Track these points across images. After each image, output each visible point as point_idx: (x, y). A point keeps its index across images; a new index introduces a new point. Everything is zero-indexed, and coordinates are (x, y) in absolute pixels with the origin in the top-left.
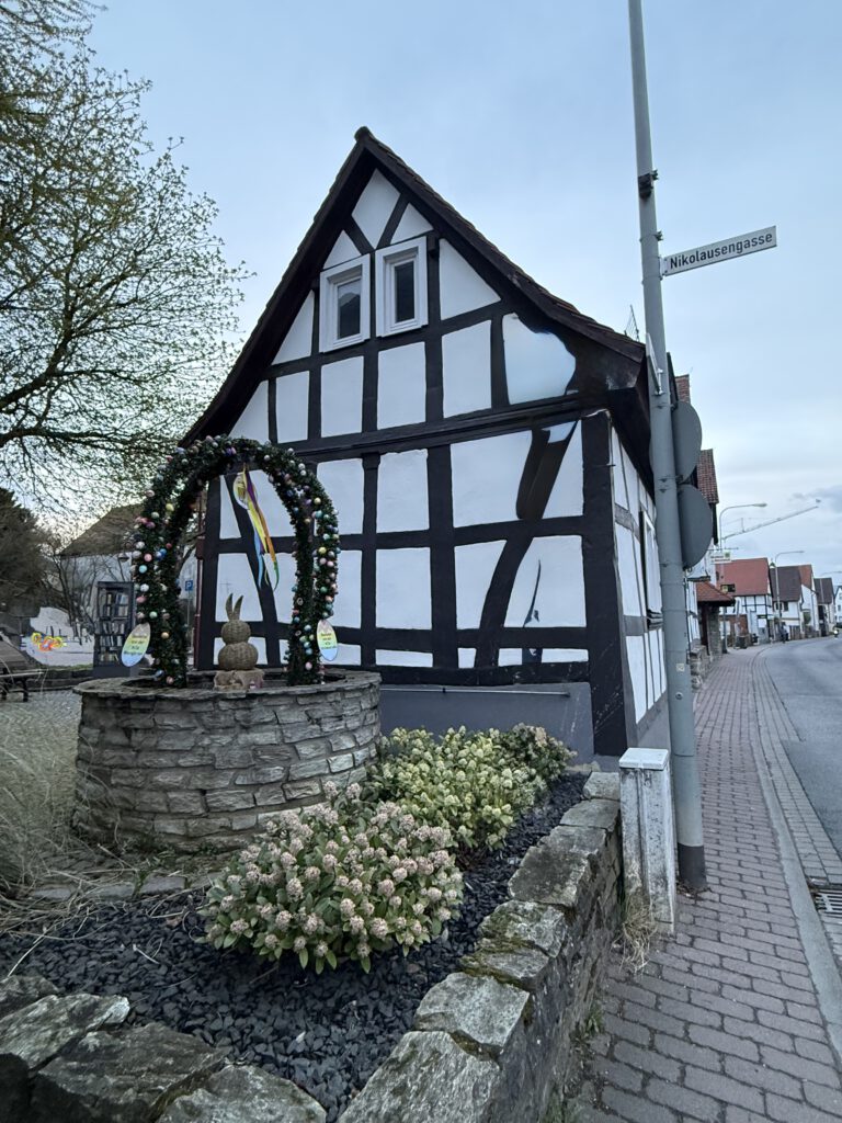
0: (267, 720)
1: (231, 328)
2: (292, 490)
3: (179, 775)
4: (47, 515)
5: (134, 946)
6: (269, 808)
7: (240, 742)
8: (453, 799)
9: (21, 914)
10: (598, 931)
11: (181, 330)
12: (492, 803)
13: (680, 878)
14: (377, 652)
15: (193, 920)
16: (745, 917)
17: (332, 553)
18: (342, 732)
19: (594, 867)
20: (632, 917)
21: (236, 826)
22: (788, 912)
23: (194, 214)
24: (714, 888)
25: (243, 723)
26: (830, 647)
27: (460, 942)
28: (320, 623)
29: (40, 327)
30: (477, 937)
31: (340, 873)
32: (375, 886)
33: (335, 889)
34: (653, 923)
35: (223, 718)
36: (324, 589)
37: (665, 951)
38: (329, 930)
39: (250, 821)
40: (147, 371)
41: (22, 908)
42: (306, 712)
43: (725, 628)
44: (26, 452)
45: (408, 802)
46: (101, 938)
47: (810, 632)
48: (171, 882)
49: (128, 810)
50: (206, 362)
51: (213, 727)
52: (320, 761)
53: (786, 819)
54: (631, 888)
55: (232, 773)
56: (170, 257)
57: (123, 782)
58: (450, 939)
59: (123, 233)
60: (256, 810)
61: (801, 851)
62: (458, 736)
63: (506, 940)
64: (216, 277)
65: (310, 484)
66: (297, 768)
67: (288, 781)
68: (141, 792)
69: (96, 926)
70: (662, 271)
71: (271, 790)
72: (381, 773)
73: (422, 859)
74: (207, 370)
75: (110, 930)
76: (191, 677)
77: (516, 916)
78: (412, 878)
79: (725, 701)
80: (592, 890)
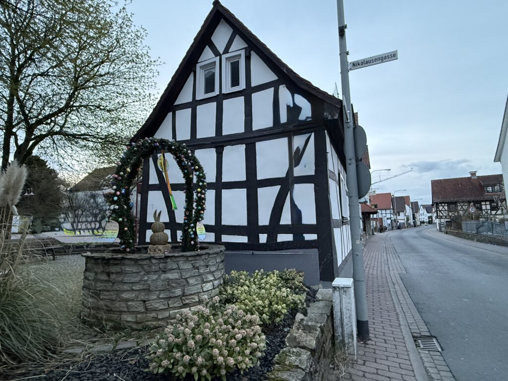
0: (174, 268)
1: (153, 87)
2: (184, 162)
3: (133, 294)
4: (64, 172)
5: (114, 374)
6: (175, 308)
7: (162, 278)
8: (260, 302)
9: (58, 361)
10: (324, 359)
11: (130, 88)
12: (277, 304)
13: (358, 335)
14: (222, 236)
15: (142, 361)
16: (386, 351)
17: (204, 191)
18: (208, 273)
19: (322, 331)
20: (338, 353)
21: (160, 317)
22: (405, 349)
23: (136, 35)
24: (372, 339)
25: (163, 269)
26: (418, 232)
27: (265, 367)
28: (198, 223)
29: (63, 85)
30: (273, 364)
31: (212, 337)
32: (227, 343)
33: (210, 344)
34: (347, 355)
35: (153, 267)
36: (200, 208)
37: (353, 367)
38: (207, 363)
39: (166, 314)
40: (113, 106)
41: (59, 358)
42: (192, 264)
43: (373, 224)
44: (54, 143)
45: (239, 304)
46: (98, 371)
47: (409, 225)
48: (130, 344)
49: (108, 311)
50: (141, 102)
51: (149, 272)
52: (198, 286)
53: (402, 308)
54: (337, 340)
55: (158, 292)
56: (125, 54)
57: (106, 297)
58: (260, 365)
59: (103, 43)
60: (169, 309)
61: (409, 321)
62: (260, 273)
63: (286, 365)
64: (146, 64)
65: (193, 160)
66: (188, 290)
67: (184, 296)
68: (115, 302)
69: (95, 365)
70: (349, 68)
71: (176, 300)
72: (226, 291)
73: (248, 330)
74: (142, 106)
75: (102, 367)
76: (137, 248)
77: (289, 354)
78: (244, 338)
79: (374, 256)
80: (321, 341)
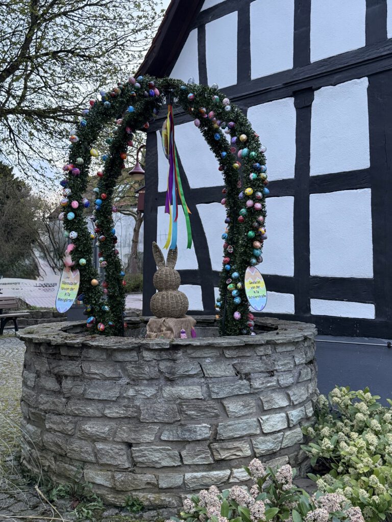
0: (191, 373)
2: (219, 132)
3: (105, 425)
6: (196, 467)
7: (165, 395)
14: (312, 301)
17: (260, 194)
18: (274, 389)
21: (163, 484)
25: (167, 375)
28: (248, 270)
35: (147, 369)
36: (251, 233)
39: (177, 479)
42: (234, 366)
51: (138, 379)
52: (249, 420)
55: (157, 428)
57: (54, 427)
60: (183, 469)
65: (236, 120)
66: (225, 427)
67: (216, 441)
68: (72, 440)
71: (198, 448)
